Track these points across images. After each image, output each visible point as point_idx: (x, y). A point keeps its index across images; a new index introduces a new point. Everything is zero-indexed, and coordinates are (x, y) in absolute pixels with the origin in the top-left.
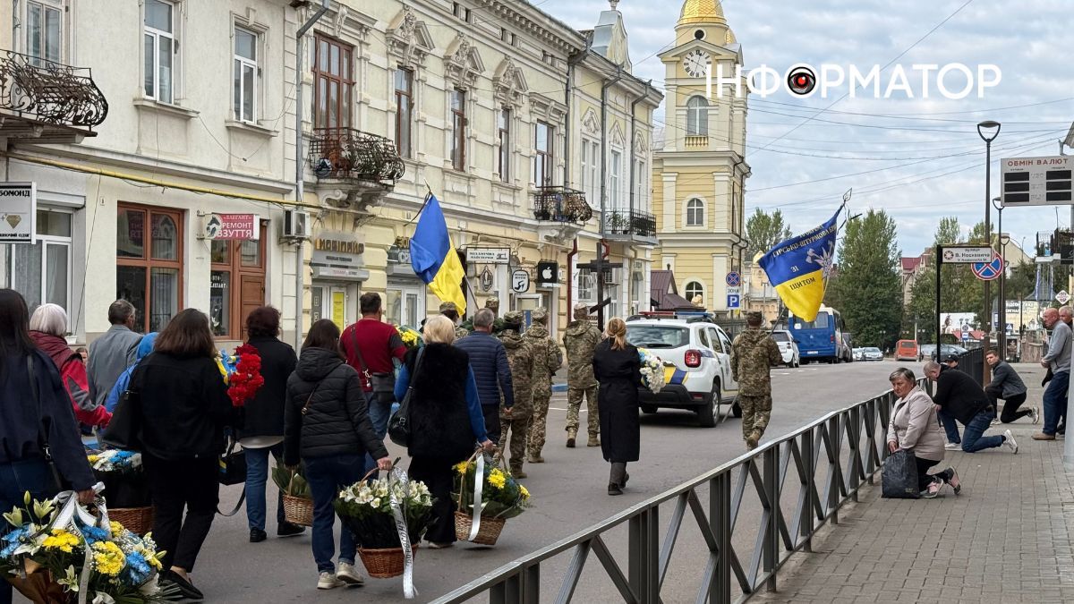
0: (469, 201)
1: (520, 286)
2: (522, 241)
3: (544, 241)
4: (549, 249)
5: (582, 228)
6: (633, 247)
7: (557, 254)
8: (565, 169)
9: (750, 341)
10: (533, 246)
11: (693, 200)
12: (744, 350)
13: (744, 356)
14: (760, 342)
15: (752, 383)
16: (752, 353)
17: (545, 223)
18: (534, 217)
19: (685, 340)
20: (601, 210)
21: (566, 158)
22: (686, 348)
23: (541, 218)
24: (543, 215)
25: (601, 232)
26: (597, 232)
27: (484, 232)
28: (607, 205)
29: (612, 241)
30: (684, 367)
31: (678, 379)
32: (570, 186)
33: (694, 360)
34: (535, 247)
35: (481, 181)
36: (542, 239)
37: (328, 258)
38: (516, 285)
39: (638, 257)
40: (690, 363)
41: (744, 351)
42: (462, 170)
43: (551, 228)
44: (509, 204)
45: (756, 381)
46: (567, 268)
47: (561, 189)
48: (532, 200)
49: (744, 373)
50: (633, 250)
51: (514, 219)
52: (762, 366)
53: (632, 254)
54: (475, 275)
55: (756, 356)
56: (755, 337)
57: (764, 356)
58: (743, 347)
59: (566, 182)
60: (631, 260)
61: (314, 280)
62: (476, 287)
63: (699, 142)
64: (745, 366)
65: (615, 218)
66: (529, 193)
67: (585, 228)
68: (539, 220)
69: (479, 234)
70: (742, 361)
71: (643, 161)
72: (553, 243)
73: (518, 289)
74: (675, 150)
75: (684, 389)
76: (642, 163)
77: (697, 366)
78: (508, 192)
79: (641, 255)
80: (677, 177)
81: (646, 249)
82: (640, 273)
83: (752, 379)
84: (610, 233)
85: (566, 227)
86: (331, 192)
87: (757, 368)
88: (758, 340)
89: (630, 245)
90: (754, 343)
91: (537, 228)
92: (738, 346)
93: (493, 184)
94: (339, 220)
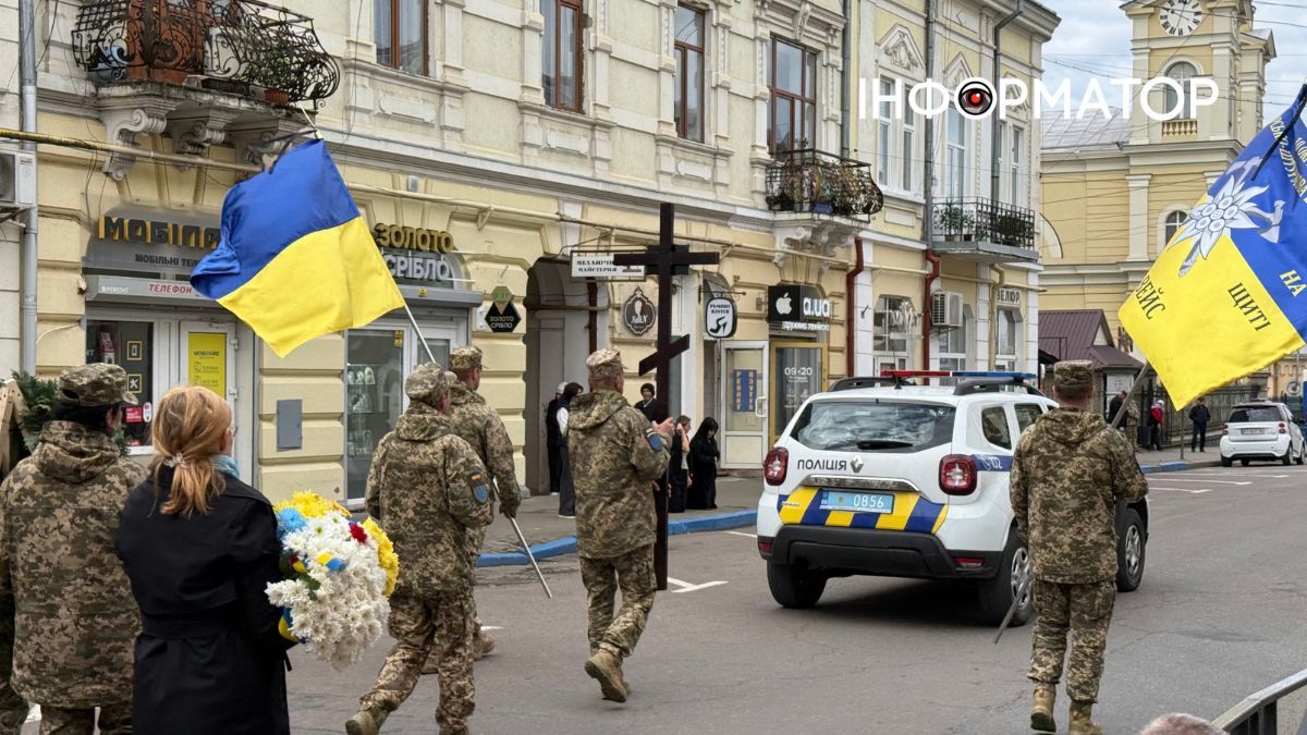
0: (593, 168)
1: (719, 327)
2: (729, 245)
3: (785, 247)
4: (803, 263)
5: (863, 225)
6: (997, 265)
7: (820, 273)
8: (842, 126)
9: (1058, 440)
10: (762, 257)
11: (1174, 214)
12: (1045, 462)
13: (1045, 481)
14: (1088, 445)
15: (1067, 549)
16: (1067, 472)
17: (785, 216)
18: (765, 206)
19: (944, 433)
20: (924, 201)
21: (844, 108)
22: (944, 450)
23: (777, 207)
24: (782, 202)
25: (924, 239)
26: (918, 237)
27: (626, 225)
28: (936, 191)
29: (945, 253)
30: (937, 495)
31: (922, 522)
32: (853, 156)
33: (963, 476)
34: (769, 260)
35: (628, 134)
36: (780, 245)
37: (139, 258)
38: (712, 325)
39: (1006, 283)
40: (950, 483)
41: (1046, 466)
42: (580, 110)
43: (796, 225)
44: (703, 181)
45: (1075, 545)
46: (846, 297)
47: (830, 160)
48: (760, 176)
49: (1045, 525)
50: (997, 270)
51: (718, 208)
52: (1092, 506)
53: (995, 277)
54: (609, 305)
55: (1077, 479)
56: (1075, 431)
57: (1097, 480)
58: (1041, 457)
59: (843, 149)
60: (994, 287)
61: (89, 304)
62: (612, 328)
63: (1183, 129)
64: (1047, 506)
65: (953, 217)
66: (755, 163)
67: (870, 226)
68: (775, 211)
69: (612, 228)
70: (1038, 493)
71: (1021, 125)
72: (807, 253)
73: (716, 331)
74: (1147, 142)
75: (937, 545)
76: (1018, 131)
77: (968, 490)
78: (699, 159)
79: (1011, 279)
80: (1150, 180)
81: (1028, 271)
82: (1017, 310)
83: (1066, 539)
84: (943, 239)
85: (825, 223)
86: (125, 116)
87: (1078, 512)
88: (1081, 440)
89: (993, 261)
90: (1072, 446)
91: (772, 225)
92: (1030, 452)
93: (659, 140)
94: (181, 183)
